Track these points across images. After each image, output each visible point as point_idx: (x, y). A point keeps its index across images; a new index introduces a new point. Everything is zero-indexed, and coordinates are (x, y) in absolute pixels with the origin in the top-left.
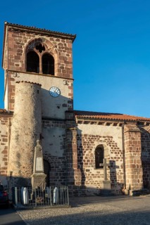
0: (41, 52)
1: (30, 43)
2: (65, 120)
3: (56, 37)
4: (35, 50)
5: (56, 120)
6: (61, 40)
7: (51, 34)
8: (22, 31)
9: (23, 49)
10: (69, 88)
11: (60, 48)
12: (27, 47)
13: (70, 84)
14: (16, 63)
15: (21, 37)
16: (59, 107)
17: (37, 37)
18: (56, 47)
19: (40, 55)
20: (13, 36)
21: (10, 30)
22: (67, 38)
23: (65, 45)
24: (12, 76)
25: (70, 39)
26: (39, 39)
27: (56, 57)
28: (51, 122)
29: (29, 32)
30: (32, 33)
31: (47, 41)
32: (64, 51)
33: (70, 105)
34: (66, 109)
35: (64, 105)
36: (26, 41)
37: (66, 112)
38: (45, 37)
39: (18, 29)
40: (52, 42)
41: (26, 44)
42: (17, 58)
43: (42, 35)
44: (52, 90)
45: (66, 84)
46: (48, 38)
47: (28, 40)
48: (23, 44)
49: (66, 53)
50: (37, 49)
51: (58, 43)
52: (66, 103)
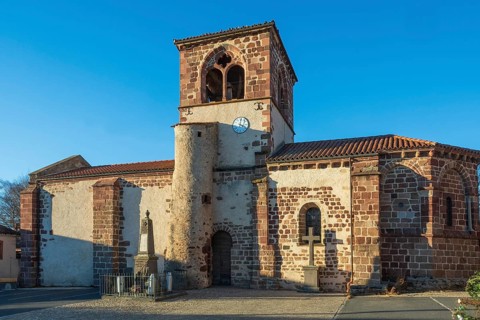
0: (224, 66)
1: (208, 59)
2: (254, 168)
3: (244, 35)
4: (216, 66)
5: (241, 169)
6: (251, 37)
7: (234, 35)
8: (197, 45)
9: (198, 71)
10: (264, 113)
11: (249, 51)
12: (204, 66)
13: (265, 107)
14: (188, 95)
15: (196, 54)
16: (246, 148)
17: (217, 46)
18: (244, 51)
19: (224, 71)
20: (186, 56)
21: (182, 49)
22: (260, 32)
23: (258, 43)
24: (184, 115)
25: (265, 31)
26: (221, 48)
27: (245, 66)
28: (233, 174)
29: (205, 43)
30: (209, 42)
31: (231, 47)
32: (256, 55)
33: (265, 141)
34: (258, 149)
35: (256, 144)
36: (201, 58)
37: (256, 153)
38: (227, 42)
39: (189, 45)
40: (237, 46)
41: (201, 62)
42: (191, 86)
43: (224, 40)
44: (237, 124)
45: (259, 108)
46: (231, 42)
47: (204, 56)
48: (198, 64)
49: (259, 57)
50: (219, 63)
51: (247, 44)
52: (259, 139)
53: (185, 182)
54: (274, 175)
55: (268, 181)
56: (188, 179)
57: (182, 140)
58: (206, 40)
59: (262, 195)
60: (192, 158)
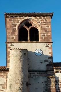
0: (28, 27)
1: (21, 23)
2: (46, 71)
3: (39, 16)
4: (25, 26)
5: (40, 72)
6: (42, 17)
7: (35, 15)
8: (16, 17)
9: (17, 28)
10: (49, 48)
11: (42, 23)
12: (19, 26)
13: (50, 46)
14: (11, 37)
15: (15, 20)
16: (42, 63)
17: (26, 18)
18: (39, 22)
19: (28, 29)
20: (10, 20)
21: (8, 17)
22: (47, 16)
23: (46, 20)
24: (9, 45)
25: (49, 16)
26: (28, 19)
27: (39, 29)
28: (36, 73)
29: (20, 16)
30: (22, 16)
31: (33, 20)
32: (45, 25)
33: (50, 60)
34: (48, 63)
35: (46, 61)
36: (18, 22)
37: (47, 65)
38: (31, 17)
39: (13, 16)
40: (36, 20)
41: (18, 24)
42: (13, 33)
43: (29, 16)
44: (37, 52)
45: (47, 46)
46: (34, 18)
47: (20, 21)
48: (17, 24)
49: (46, 25)
50: (26, 26)
51: (40, 20)
52: (47, 59)
53: (18, 76)
54: (57, 75)
55: (55, 77)
56: (20, 74)
57: (17, 56)
58: (21, 15)
59: (53, 83)
60: (22, 65)
